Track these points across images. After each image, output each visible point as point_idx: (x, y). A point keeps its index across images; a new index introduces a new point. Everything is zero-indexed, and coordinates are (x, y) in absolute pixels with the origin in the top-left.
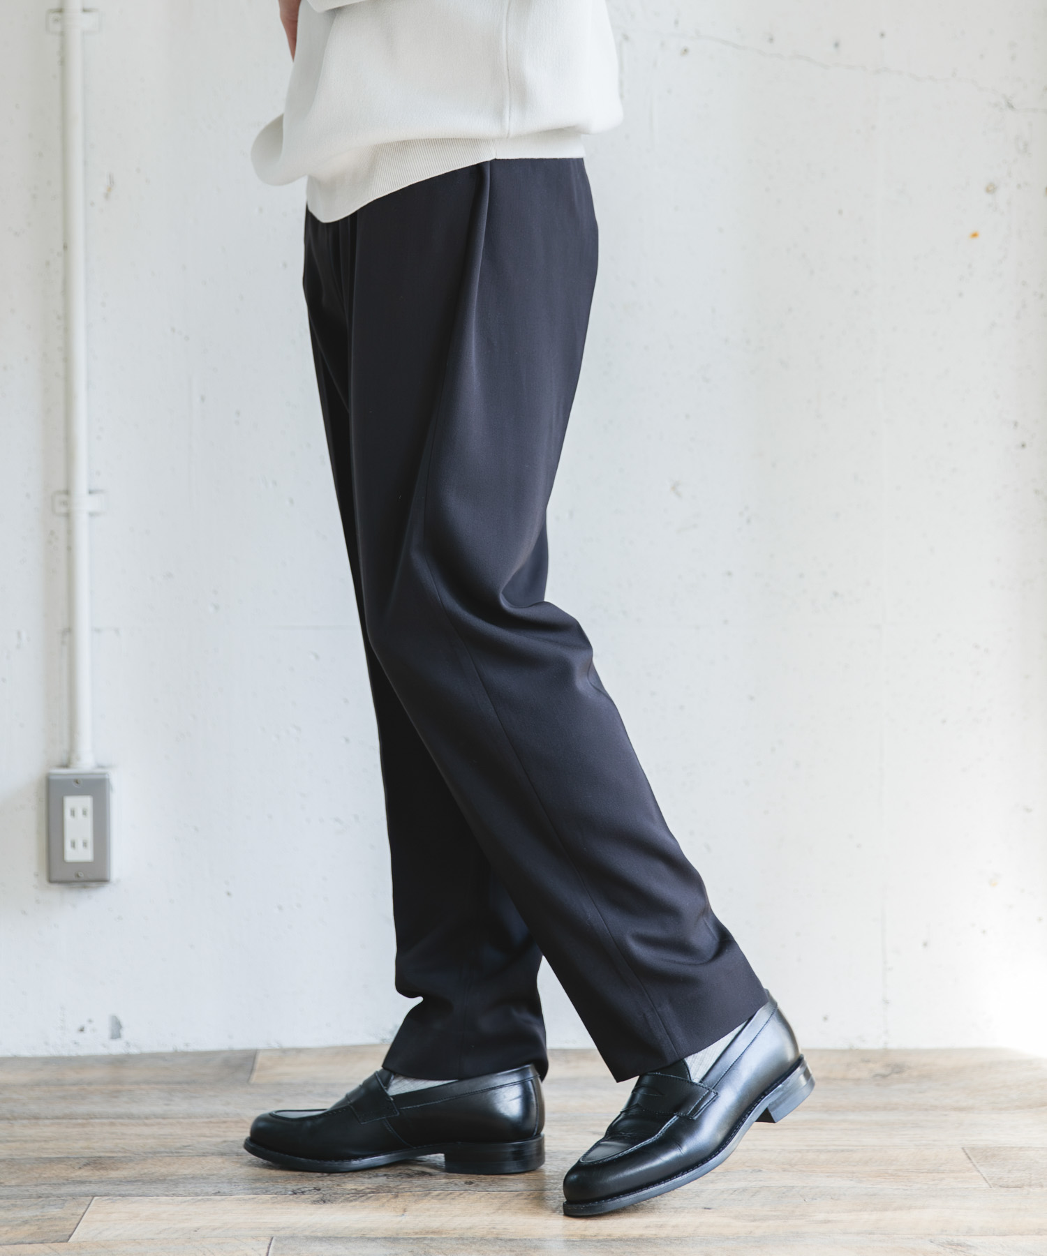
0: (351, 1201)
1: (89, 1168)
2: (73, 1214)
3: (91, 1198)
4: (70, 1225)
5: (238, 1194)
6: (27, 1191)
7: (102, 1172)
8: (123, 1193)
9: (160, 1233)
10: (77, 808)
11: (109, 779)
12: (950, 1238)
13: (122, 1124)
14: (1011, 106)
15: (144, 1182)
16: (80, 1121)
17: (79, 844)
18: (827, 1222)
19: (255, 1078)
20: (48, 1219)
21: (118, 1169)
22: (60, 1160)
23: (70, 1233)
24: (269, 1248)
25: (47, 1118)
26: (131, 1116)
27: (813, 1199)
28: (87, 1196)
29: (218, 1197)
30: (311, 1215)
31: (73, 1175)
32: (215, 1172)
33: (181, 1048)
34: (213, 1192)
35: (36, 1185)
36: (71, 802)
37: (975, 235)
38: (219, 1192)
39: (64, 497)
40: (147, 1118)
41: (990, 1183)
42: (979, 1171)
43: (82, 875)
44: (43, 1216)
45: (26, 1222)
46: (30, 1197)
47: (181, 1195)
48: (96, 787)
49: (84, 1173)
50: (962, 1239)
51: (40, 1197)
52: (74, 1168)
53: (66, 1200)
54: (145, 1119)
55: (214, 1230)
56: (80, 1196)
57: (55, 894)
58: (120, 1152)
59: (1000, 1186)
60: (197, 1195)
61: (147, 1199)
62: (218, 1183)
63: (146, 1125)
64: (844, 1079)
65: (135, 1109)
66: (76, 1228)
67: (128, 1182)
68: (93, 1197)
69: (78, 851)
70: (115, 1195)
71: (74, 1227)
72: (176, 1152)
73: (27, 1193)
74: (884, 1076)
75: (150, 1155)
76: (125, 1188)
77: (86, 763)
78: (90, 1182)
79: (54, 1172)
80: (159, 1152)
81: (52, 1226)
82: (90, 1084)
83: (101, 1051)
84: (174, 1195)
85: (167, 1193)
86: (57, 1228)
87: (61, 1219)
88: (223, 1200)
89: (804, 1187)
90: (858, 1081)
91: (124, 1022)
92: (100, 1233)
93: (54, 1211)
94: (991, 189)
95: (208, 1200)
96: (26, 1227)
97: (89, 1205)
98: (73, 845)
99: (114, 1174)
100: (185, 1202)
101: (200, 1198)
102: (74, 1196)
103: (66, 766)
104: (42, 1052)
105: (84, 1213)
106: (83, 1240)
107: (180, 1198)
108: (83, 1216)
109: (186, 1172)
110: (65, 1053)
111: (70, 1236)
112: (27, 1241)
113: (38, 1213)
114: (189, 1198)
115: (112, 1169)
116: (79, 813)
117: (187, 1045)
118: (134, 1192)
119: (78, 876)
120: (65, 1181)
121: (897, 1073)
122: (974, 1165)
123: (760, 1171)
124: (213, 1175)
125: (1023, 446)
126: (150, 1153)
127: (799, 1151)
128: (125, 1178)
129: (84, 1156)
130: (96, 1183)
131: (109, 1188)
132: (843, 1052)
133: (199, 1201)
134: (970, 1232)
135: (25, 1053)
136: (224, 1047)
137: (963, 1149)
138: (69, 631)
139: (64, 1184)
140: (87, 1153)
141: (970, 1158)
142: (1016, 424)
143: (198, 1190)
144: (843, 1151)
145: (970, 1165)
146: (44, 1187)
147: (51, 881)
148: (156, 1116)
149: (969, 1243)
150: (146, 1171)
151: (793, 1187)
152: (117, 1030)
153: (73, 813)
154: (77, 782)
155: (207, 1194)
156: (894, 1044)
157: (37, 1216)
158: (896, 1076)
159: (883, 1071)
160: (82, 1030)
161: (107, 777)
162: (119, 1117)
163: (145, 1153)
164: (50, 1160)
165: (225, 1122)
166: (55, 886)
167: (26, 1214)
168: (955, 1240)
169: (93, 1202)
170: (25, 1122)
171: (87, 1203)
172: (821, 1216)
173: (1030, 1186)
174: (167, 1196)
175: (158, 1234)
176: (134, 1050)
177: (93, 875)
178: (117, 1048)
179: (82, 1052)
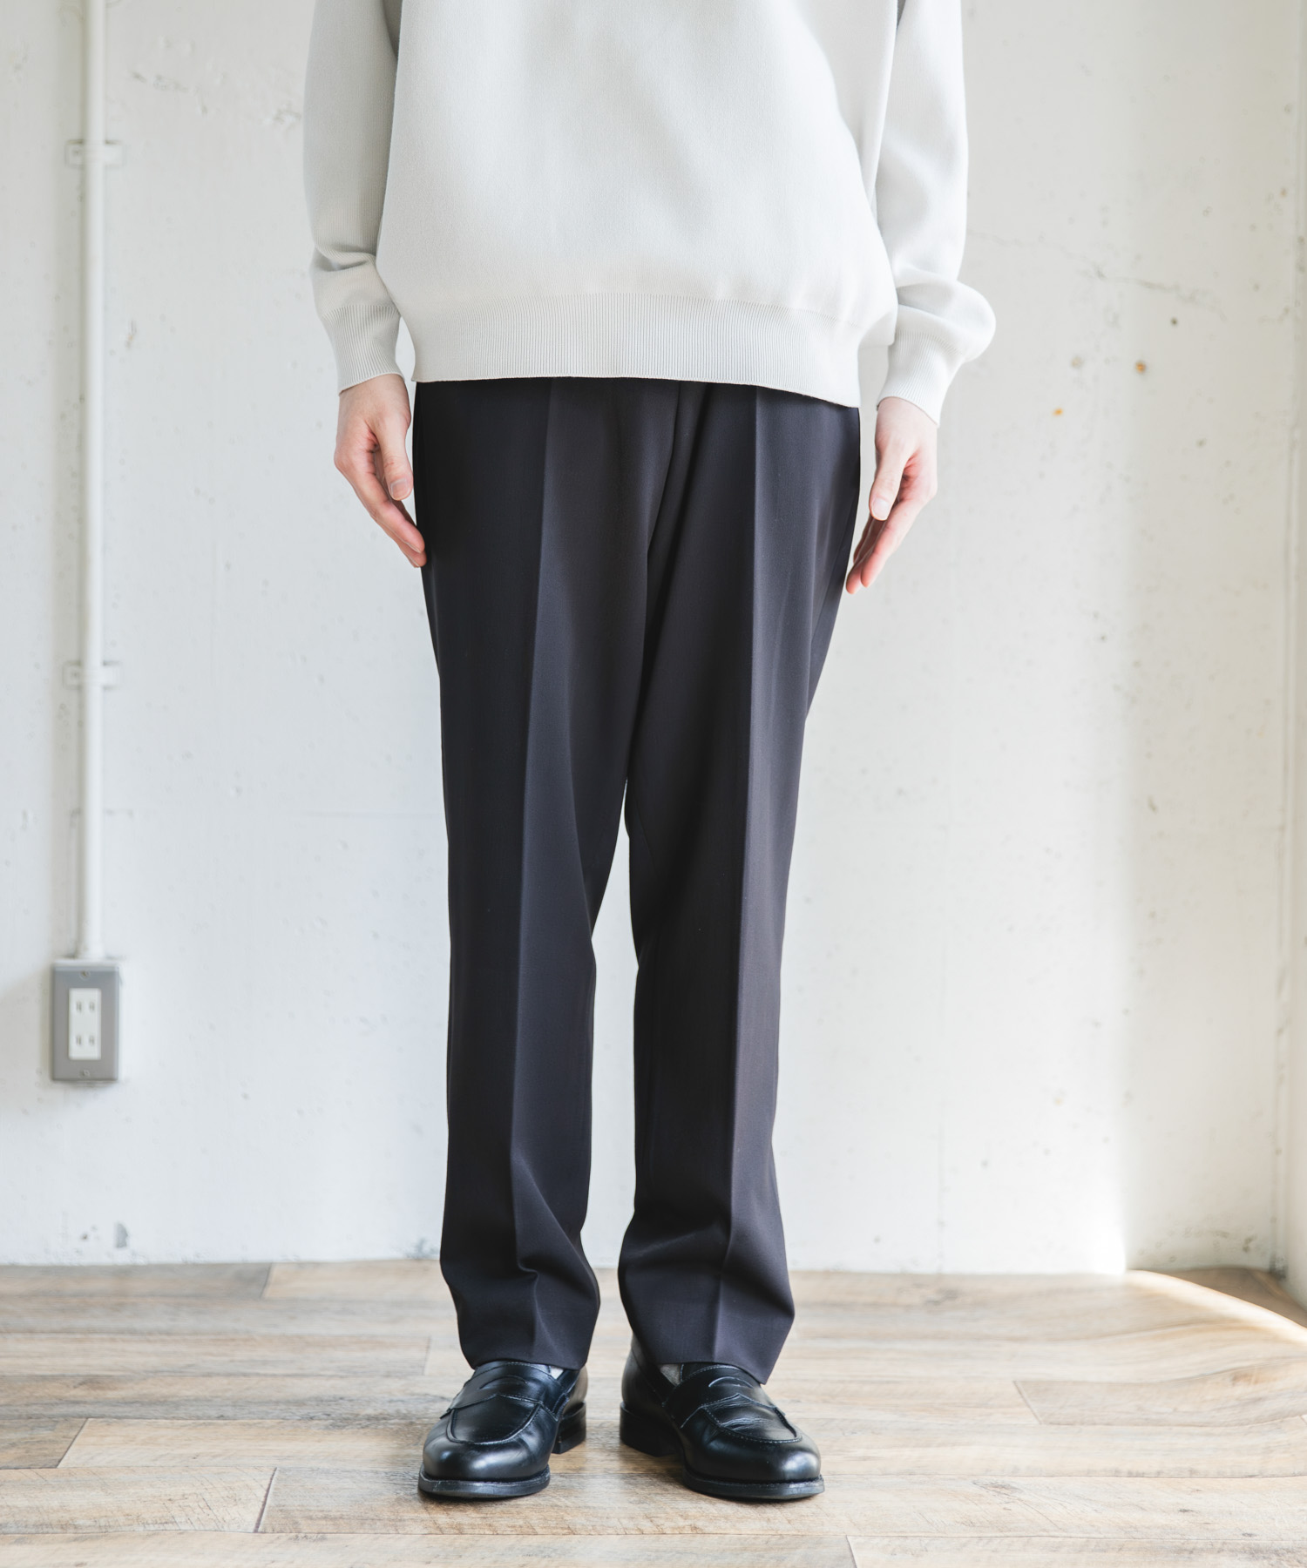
0: (363, 1428)
1: (85, 1387)
2: (64, 1437)
3: (84, 1420)
4: (61, 1448)
5: (243, 1418)
6: (17, 1411)
7: (99, 1392)
8: (120, 1415)
9: (156, 1460)
10: (84, 1002)
11: (118, 973)
12: (995, 1479)
13: (123, 1341)
14: (1100, 275)
15: (142, 1404)
16: (78, 1336)
17: (86, 1040)
18: (865, 1459)
19: (269, 1293)
20: (38, 1442)
21: (115, 1389)
22: (54, 1378)
23: (59, 1458)
24: (271, 1479)
25: (43, 1332)
26: (133, 1332)
27: (853, 1433)
28: (81, 1417)
29: (221, 1422)
30: (319, 1441)
31: (67, 1394)
32: (220, 1394)
33: (191, 1258)
34: (216, 1415)
35: (27, 1405)
36: (76, 995)
37: (1058, 412)
38: (222, 1416)
39: (76, 669)
40: (150, 1333)
41: (1041, 1419)
42: (1029, 1406)
43: (88, 1074)
44: (32, 1439)
45: (13, 1445)
46: (20, 1417)
47: (183, 1419)
48: (104, 980)
49: (79, 1393)
50: (1007, 1480)
51: (31, 1418)
52: (68, 1386)
53: (57, 1422)
54: (147, 1335)
55: (215, 1457)
56: (74, 1417)
57: (58, 1092)
58: (119, 1370)
59: (1051, 1423)
60: (198, 1418)
61: (145, 1422)
62: (222, 1406)
63: (149, 1341)
64: (894, 1305)
65: (138, 1324)
66: (66, 1452)
67: (126, 1403)
68: (87, 1418)
69: (84, 1048)
70: (110, 1417)
71: (64, 1451)
72: (181, 1372)
73: (16, 1413)
74: (936, 1303)
75: (151, 1374)
76: (120, 1409)
77: (95, 954)
78: (85, 1403)
79: (47, 1391)
80: (162, 1372)
81: (40, 1449)
82: (91, 1295)
83: (105, 1260)
84: (174, 1418)
85: (166, 1416)
86: (46, 1452)
87: (51, 1442)
88: (226, 1424)
89: (844, 1420)
90: (908, 1307)
91: (130, 1229)
92: (92, 1458)
93: (45, 1434)
94: (1077, 363)
95: (210, 1424)
96: (13, 1451)
97: (82, 1427)
98: (79, 1041)
99: (111, 1394)
100: (185, 1426)
101: (202, 1421)
102: (66, 1417)
103: (73, 956)
104: (42, 1260)
105: (76, 1436)
106: (74, 1466)
107: (180, 1422)
108: (74, 1439)
109: (188, 1393)
110: (66, 1261)
111: (60, 1461)
112: (14, 1465)
113: (27, 1436)
114: (190, 1422)
115: (110, 1389)
116: (86, 1007)
117: (198, 1256)
118: (130, 1415)
119: (83, 1074)
120: (57, 1401)
121: (951, 1299)
122: (1025, 1401)
123: (799, 1401)
124: (217, 1397)
125: (1103, 638)
126: (151, 1372)
127: (842, 1382)
128: (123, 1398)
129: (81, 1373)
130: (92, 1403)
131: (106, 1410)
132: (894, 1276)
133: (201, 1425)
134: (1015, 1472)
135: (23, 1260)
136: (237, 1259)
137: (1015, 1382)
138: (78, 813)
139: (57, 1404)
140: (84, 1371)
141: (1020, 1392)
142: (1096, 615)
143: (199, 1414)
144: (888, 1382)
145: (1021, 1400)
146: (35, 1407)
147: (54, 1079)
148: (161, 1332)
149: (1014, 1485)
150: (145, 1392)
151: (833, 1420)
152: (122, 1238)
153: (80, 1007)
154: (84, 973)
155: (209, 1418)
156: (948, 1269)
157: (25, 1438)
158: (949, 1303)
159: (935, 1297)
160: (85, 1237)
161: (116, 970)
162: (121, 1332)
163: (146, 1372)
164: (44, 1378)
165: (233, 1340)
166: (59, 1085)
167: (13, 1436)
168: (1000, 1481)
169: (87, 1424)
170: (20, 1336)
171: (81, 1425)
172: (860, 1452)
173: (1082, 1424)
174: (166, 1419)
175: (154, 1460)
176: (141, 1261)
177: (98, 1074)
178: (122, 1258)
179: (86, 1260)
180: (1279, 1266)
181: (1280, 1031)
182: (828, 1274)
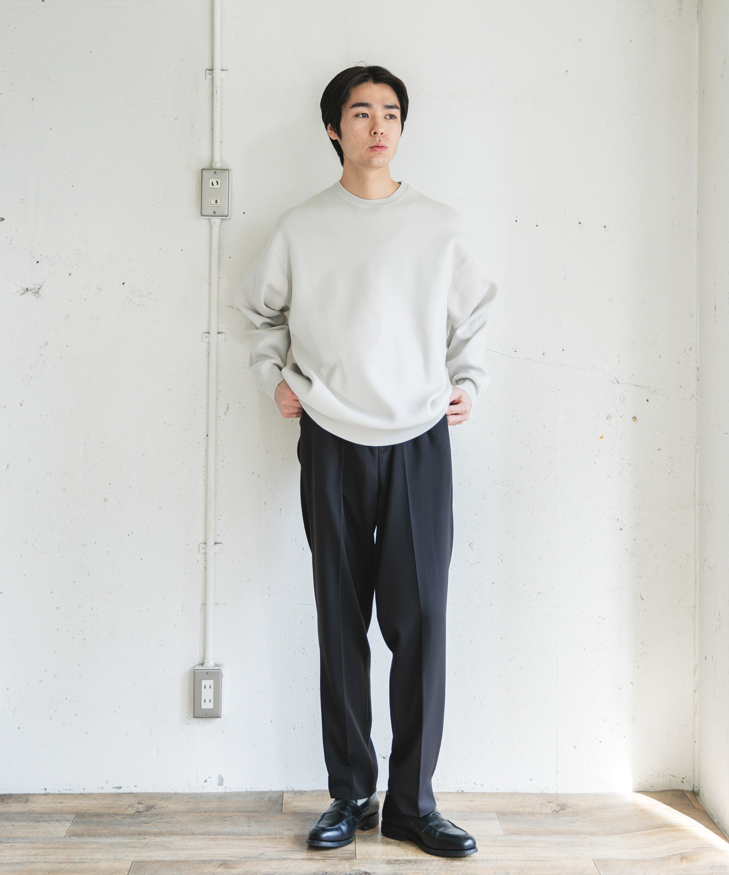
10: (207, 685)
14: (618, 382)
17: (207, 701)
19: (284, 809)
33: (249, 789)
36: (204, 682)
37: (602, 437)
39: (204, 546)
43: (209, 714)
48: (216, 676)
57: (196, 723)
64: (540, 813)
69: (207, 705)
74: (557, 812)
77: (211, 664)
83: (214, 791)
91: (224, 778)
94: (609, 418)
98: (205, 701)
103: (202, 665)
104: (188, 791)
116: (208, 687)
117: (251, 788)
119: (207, 715)
121: (563, 810)
125: (621, 529)
135: (180, 790)
136: (269, 790)
137: (592, 859)
138: (204, 605)
147: (194, 717)
152: (221, 781)
153: (205, 688)
154: (207, 673)
156: (560, 791)
158: (562, 812)
159: (556, 808)
160: (205, 781)
161: (222, 672)
166: (196, 719)
176: (228, 791)
177: (213, 715)
178: (221, 790)
179: (206, 791)
180: (696, 789)
181: (695, 691)
182: (512, 795)
